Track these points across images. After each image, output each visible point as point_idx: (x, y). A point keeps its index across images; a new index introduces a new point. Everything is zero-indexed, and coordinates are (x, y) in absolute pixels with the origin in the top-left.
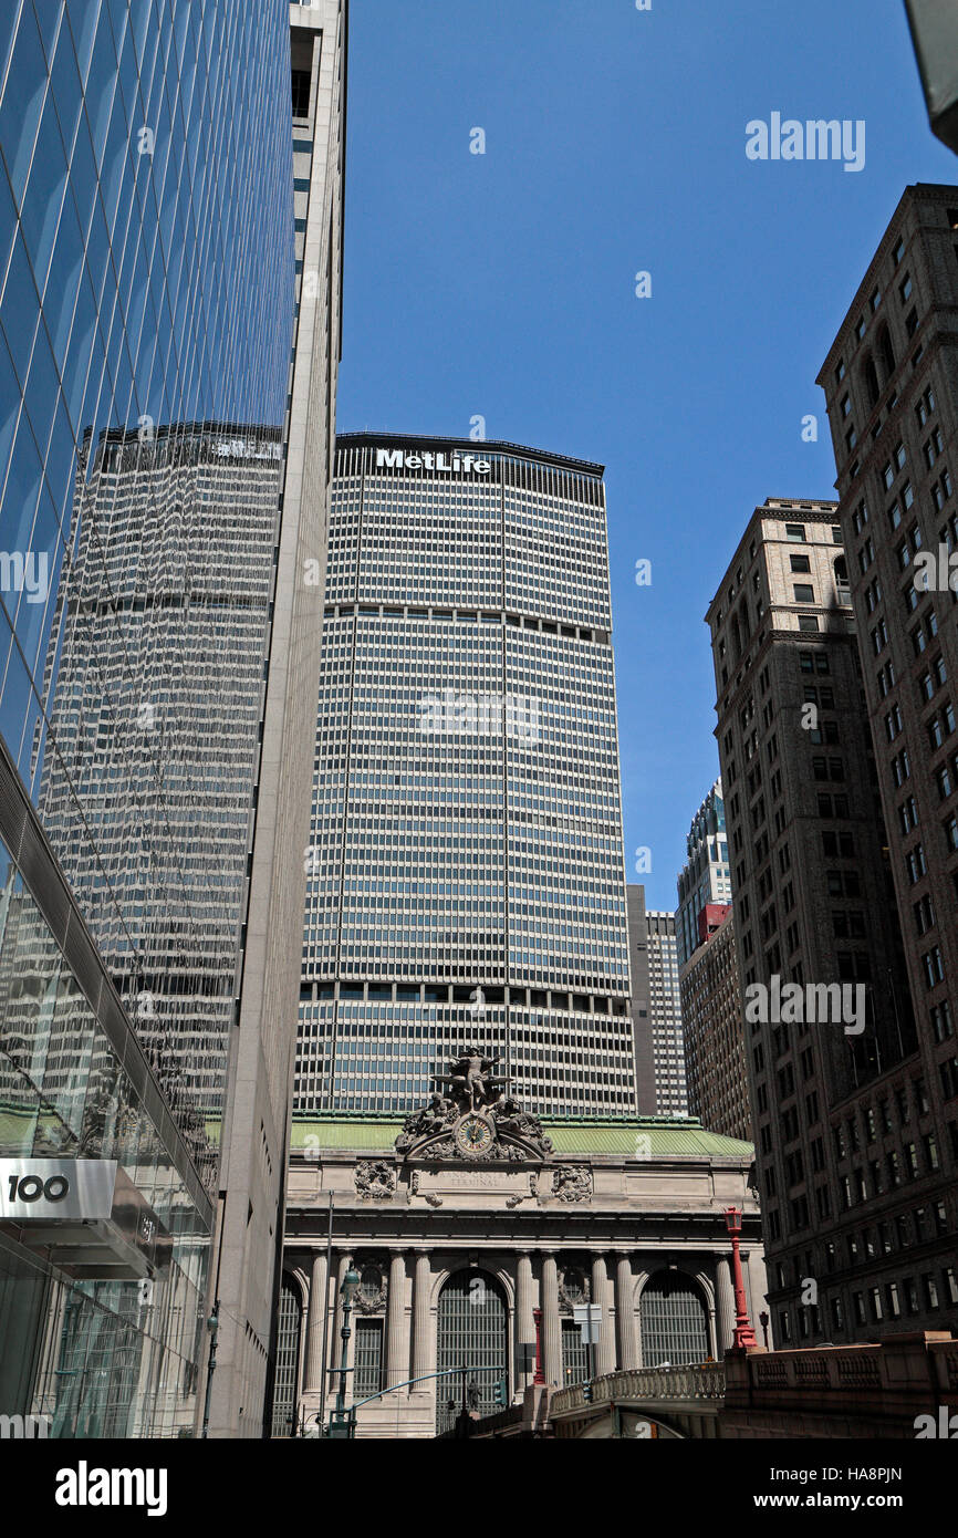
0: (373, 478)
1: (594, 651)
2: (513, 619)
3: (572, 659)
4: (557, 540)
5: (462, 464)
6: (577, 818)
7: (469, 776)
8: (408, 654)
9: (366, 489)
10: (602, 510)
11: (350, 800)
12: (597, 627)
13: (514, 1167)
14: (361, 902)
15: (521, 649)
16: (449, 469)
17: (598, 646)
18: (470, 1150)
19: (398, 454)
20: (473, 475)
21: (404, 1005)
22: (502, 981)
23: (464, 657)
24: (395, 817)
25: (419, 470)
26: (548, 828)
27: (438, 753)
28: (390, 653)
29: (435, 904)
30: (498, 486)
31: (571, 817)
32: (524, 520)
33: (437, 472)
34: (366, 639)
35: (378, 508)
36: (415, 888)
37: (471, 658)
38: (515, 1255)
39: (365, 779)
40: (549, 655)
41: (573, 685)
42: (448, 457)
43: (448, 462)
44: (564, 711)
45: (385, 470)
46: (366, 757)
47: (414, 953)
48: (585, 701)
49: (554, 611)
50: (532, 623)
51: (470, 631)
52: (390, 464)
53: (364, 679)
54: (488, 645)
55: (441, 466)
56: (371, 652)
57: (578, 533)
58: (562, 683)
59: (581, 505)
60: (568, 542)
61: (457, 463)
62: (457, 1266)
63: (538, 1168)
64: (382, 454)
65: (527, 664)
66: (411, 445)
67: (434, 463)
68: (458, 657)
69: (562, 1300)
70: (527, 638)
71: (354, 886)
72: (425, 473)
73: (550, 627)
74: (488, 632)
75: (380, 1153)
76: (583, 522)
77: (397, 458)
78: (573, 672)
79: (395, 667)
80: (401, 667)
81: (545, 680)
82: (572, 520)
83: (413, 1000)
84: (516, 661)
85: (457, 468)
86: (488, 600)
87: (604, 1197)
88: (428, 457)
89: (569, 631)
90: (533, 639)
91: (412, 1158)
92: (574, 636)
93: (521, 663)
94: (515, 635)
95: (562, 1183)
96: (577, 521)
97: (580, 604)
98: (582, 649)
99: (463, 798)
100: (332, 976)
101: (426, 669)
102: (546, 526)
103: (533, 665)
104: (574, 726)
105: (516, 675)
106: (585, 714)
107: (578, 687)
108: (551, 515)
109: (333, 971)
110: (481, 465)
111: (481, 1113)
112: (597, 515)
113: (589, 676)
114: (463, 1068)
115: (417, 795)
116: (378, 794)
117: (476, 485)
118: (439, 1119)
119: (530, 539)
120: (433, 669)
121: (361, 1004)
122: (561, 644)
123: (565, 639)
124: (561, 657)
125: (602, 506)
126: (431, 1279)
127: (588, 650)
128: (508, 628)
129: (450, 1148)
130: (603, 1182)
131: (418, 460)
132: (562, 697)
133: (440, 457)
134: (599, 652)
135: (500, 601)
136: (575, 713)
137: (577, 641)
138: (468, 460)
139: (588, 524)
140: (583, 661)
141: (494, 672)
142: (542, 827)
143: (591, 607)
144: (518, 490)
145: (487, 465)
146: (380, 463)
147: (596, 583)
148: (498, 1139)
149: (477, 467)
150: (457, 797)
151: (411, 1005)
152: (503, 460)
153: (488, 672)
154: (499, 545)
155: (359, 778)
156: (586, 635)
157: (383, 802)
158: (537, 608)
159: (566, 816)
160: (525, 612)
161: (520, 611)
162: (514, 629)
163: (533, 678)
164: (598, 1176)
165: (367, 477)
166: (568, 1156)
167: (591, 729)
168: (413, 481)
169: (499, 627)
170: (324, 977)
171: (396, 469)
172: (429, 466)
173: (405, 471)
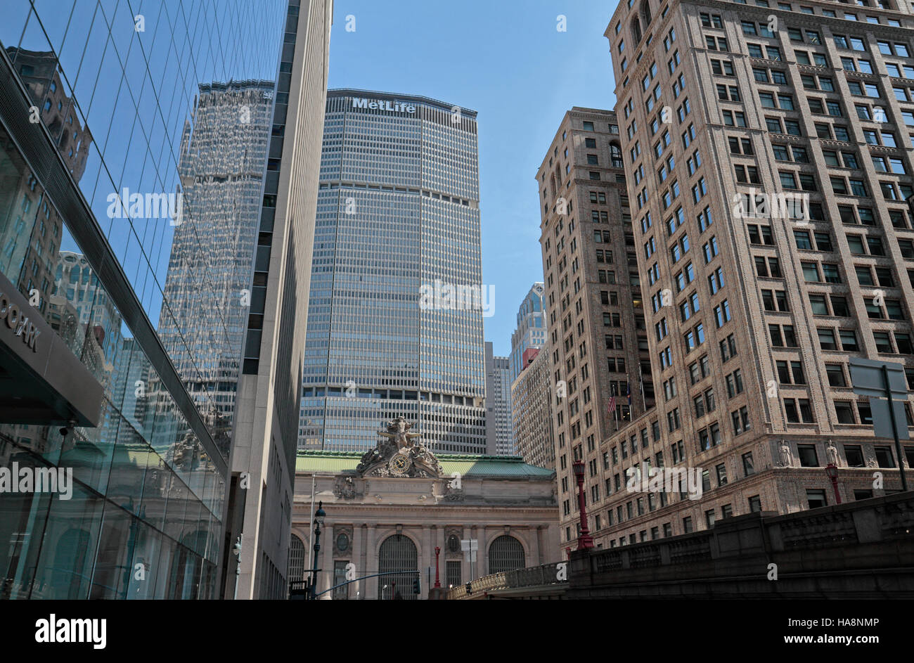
0: (350, 114)
1: (469, 211)
2: (427, 193)
3: (457, 216)
4: (451, 151)
5: (400, 108)
7: (400, 277)
9: (347, 120)
11: (335, 289)
12: (472, 198)
13: (422, 482)
15: (430, 209)
16: (393, 110)
17: (472, 209)
18: (398, 473)
19: (365, 101)
20: (406, 114)
21: (363, 400)
22: (416, 388)
23: (399, 213)
24: (360, 299)
25: (376, 110)
27: (383, 264)
30: (419, 120)
32: (433, 140)
33: (386, 111)
35: (353, 130)
37: (403, 213)
39: (343, 277)
40: (445, 213)
41: (457, 229)
42: (392, 103)
43: (392, 106)
44: (452, 243)
45: (357, 110)
46: (344, 265)
47: (368, 372)
48: (463, 238)
49: (448, 189)
50: (436, 195)
51: (402, 199)
52: (360, 106)
53: (344, 223)
54: (412, 207)
55: (388, 108)
57: (462, 147)
58: (452, 228)
59: (464, 133)
60: (457, 152)
61: (397, 107)
63: (434, 483)
64: (356, 101)
65: (433, 217)
66: (372, 96)
67: (384, 106)
68: (396, 212)
70: (433, 203)
71: (336, 335)
72: (378, 111)
73: (446, 198)
74: (412, 200)
76: (465, 142)
77: (364, 103)
78: (457, 222)
81: (442, 226)
82: (459, 140)
83: (368, 397)
85: (397, 110)
86: (412, 182)
87: (471, 497)
88: (381, 103)
89: (456, 200)
90: (436, 204)
92: (459, 203)
93: (429, 216)
94: (427, 201)
95: (448, 490)
96: (462, 141)
97: (463, 186)
98: (463, 210)
99: (397, 289)
100: (323, 384)
102: (445, 143)
103: (436, 218)
105: (426, 223)
106: (464, 246)
107: (460, 231)
108: (448, 137)
109: (324, 381)
110: (410, 109)
111: (405, 453)
112: (473, 138)
113: (466, 225)
114: (394, 428)
115: (371, 287)
116: (351, 286)
117: (407, 119)
118: (379, 456)
119: (436, 150)
120: (381, 219)
121: (339, 399)
122: (452, 207)
123: (454, 205)
124: (452, 214)
125: (476, 133)
127: (466, 211)
128: (423, 197)
129: (386, 471)
130: (470, 489)
131: (376, 105)
132: (452, 236)
133: (388, 103)
134: (472, 212)
135: (419, 183)
136: (458, 244)
137: (461, 206)
138: (403, 105)
139: (468, 143)
140: (464, 217)
141: (415, 221)
143: (469, 187)
144: (430, 123)
145: (413, 109)
146: (355, 106)
147: (471, 175)
148: (414, 467)
149: (408, 109)
150: (393, 288)
151: (367, 400)
152: (423, 106)
153: (412, 221)
154: (419, 153)
155: (340, 277)
156: (465, 202)
157: (353, 290)
158: (439, 187)
160: (433, 189)
161: (430, 188)
162: (426, 198)
163: (436, 225)
164: (468, 486)
165: (347, 113)
167: (467, 253)
168: (372, 116)
169: (418, 197)
170: (319, 384)
171: (364, 109)
172: (381, 108)
173: (368, 111)
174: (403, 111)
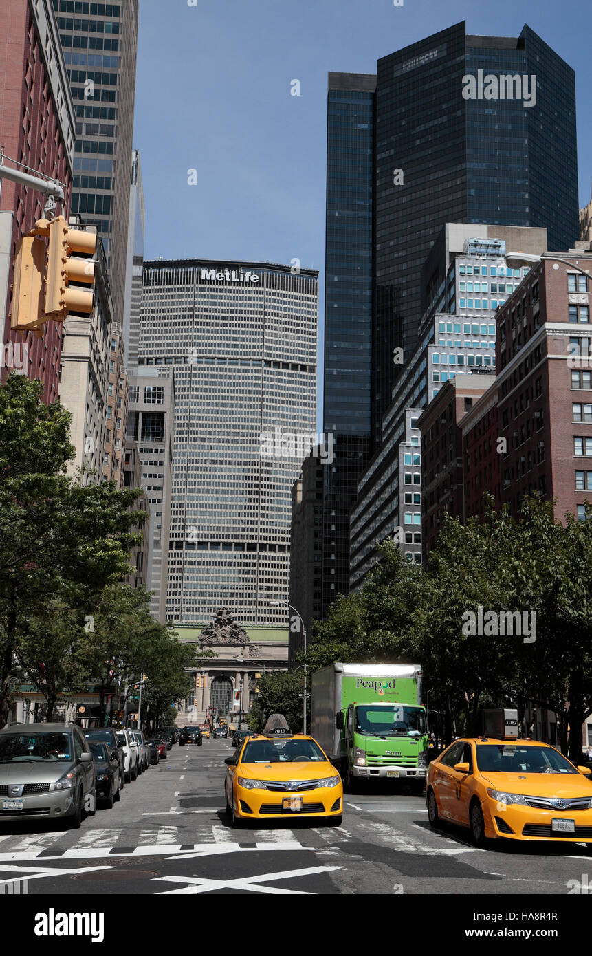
0: (200, 286)
1: (307, 377)
2: (268, 363)
3: (296, 383)
4: (292, 317)
5: (244, 277)
6: (294, 464)
7: (244, 445)
8: (216, 384)
9: (196, 293)
10: (316, 297)
11: (189, 458)
12: (309, 364)
13: (236, 646)
14: (194, 506)
15: (271, 379)
16: (238, 280)
17: (309, 374)
18: (222, 640)
19: (212, 272)
20: (250, 283)
21: (213, 552)
22: (256, 541)
23: (243, 385)
24: (210, 466)
25: (223, 281)
26: (280, 469)
27: (230, 434)
28: (208, 383)
29: (227, 507)
30: (263, 289)
31: (291, 463)
32: (275, 308)
33: (232, 282)
34: (196, 375)
35: (202, 303)
36: (218, 499)
37: (247, 385)
38: (235, 672)
39: (196, 447)
40: (285, 381)
41: (295, 396)
42: (238, 272)
43: (238, 276)
44: (290, 410)
45: (206, 281)
46: (197, 436)
47: (218, 529)
48: (301, 404)
49: (288, 357)
50: (277, 364)
51: (246, 371)
52: (208, 277)
53: (196, 397)
54: (255, 378)
55: (234, 279)
56: (199, 383)
57: (302, 312)
58: (290, 396)
59: (305, 295)
60: (297, 318)
61: (242, 276)
62: (218, 675)
63: (244, 646)
64: (204, 272)
65: (273, 387)
66: (219, 266)
67: (230, 277)
68: (240, 384)
69: (249, 685)
70: (273, 373)
71: (191, 498)
72: (225, 282)
73: (286, 366)
74: (255, 371)
75: (193, 641)
76: (305, 305)
77: (212, 274)
78: (295, 389)
79: (210, 390)
80: (213, 390)
81: (281, 395)
82: (300, 305)
83: (217, 549)
84: (268, 386)
85: (242, 280)
86: (255, 354)
87: (265, 655)
88: (227, 274)
89: (295, 367)
90: (276, 373)
91: (203, 643)
92: (297, 370)
93: (271, 387)
94: (268, 372)
95: (252, 650)
96: (303, 305)
97: (302, 352)
98: (301, 376)
99: (241, 456)
100: (182, 539)
101: (225, 391)
102: (286, 309)
103: (276, 387)
104: (295, 417)
105: (267, 393)
106: (301, 411)
107: (298, 397)
108: (289, 303)
109: (182, 537)
110: (255, 278)
111: (226, 629)
112: (313, 300)
113: (303, 390)
114: (220, 614)
115: (220, 455)
116: (203, 454)
117: (251, 289)
118: (212, 630)
119: (278, 318)
120: (228, 391)
121: (195, 551)
122: (291, 375)
123: (293, 372)
124: (291, 382)
125: (316, 294)
126: (208, 680)
127: (304, 377)
128: (265, 368)
129: (215, 639)
130: (264, 650)
131: (223, 276)
132: (290, 403)
133: (234, 273)
134: (310, 377)
135: (261, 354)
136: (295, 410)
137: (300, 373)
138: (248, 274)
139: (308, 306)
140: (302, 383)
141: (257, 392)
142: (277, 469)
143: (307, 353)
144: (273, 290)
145: (257, 277)
146: (203, 278)
147: (310, 340)
148: (232, 637)
149: (252, 279)
150: (238, 456)
151: (216, 552)
152: (265, 273)
153: (254, 392)
154: (262, 323)
155: (194, 447)
156: (304, 368)
157: (204, 458)
158: (280, 356)
159: (289, 463)
160: (274, 359)
161: (271, 359)
162: (268, 369)
163: (276, 394)
164: (263, 648)
165: (197, 286)
166: (254, 642)
167: (303, 418)
168: (220, 287)
169: (260, 368)
170: (178, 539)
171: (211, 281)
172: (228, 279)
173: (216, 282)
174: (247, 280)
